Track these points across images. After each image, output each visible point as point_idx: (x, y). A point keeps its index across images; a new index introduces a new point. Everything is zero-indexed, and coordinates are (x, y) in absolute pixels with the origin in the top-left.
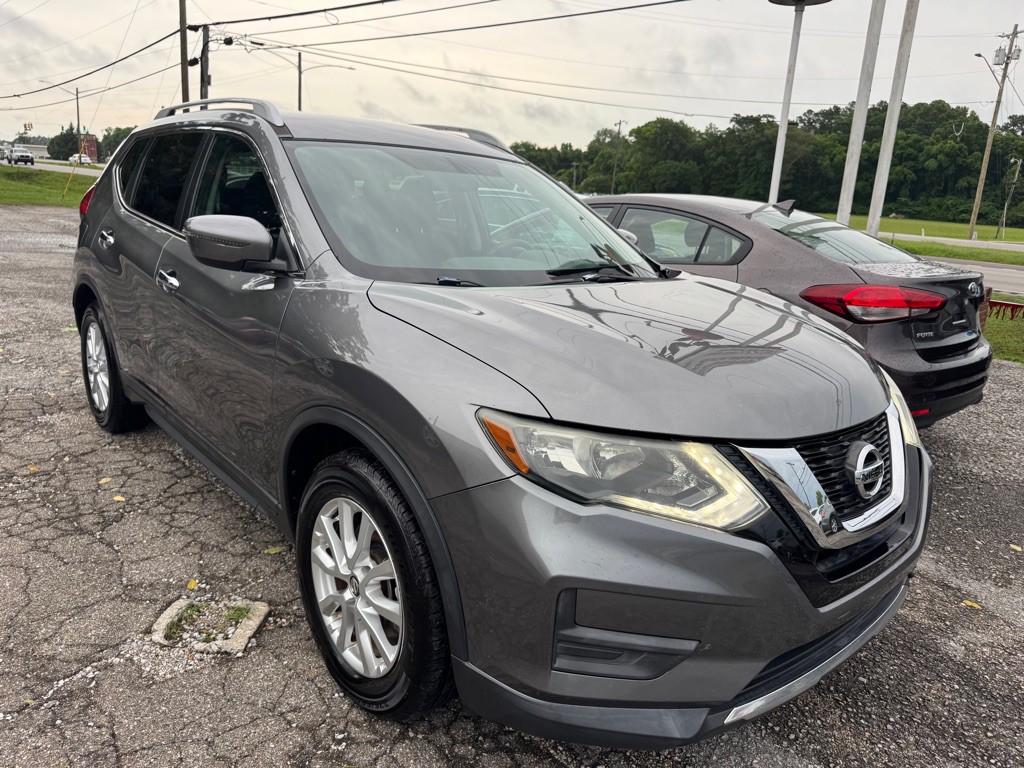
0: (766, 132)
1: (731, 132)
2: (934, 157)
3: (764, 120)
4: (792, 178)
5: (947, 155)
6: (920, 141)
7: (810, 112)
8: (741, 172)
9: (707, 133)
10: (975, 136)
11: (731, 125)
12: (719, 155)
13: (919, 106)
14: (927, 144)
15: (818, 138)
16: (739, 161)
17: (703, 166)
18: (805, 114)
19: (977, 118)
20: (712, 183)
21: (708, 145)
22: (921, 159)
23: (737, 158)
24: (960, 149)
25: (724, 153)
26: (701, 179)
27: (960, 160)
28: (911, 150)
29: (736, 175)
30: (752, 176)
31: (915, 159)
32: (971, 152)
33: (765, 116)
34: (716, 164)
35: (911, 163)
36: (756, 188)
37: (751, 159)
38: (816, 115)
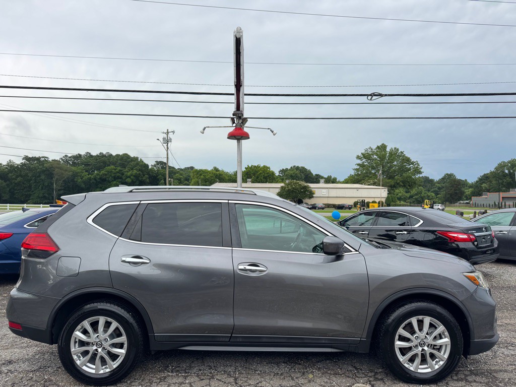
0: (45, 165)
1: (23, 165)
2: (129, 177)
3: (42, 159)
4: (63, 188)
5: (134, 176)
6: (122, 170)
7: (66, 156)
8: (33, 186)
9: (8, 165)
10: (144, 169)
11: (23, 161)
12: (17, 177)
13: (118, 155)
14: (125, 172)
15: (73, 168)
16: (31, 180)
17: (8, 182)
18: (64, 157)
19: (143, 161)
20: (16, 192)
21: (10, 171)
22: (124, 178)
23: (29, 178)
24: (139, 174)
25: (21, 176)
26: (8, 189)
27: (140, 179)
28: (118, 174)
29: (30, 187)
30: (40, 188)
31: (121, 178)
32: (144, 176)
33: (43, 157)
34: (16, 181)
35: (120, 180)
36: (43, 194)
37: (38, 179)
38: (70, 157)
